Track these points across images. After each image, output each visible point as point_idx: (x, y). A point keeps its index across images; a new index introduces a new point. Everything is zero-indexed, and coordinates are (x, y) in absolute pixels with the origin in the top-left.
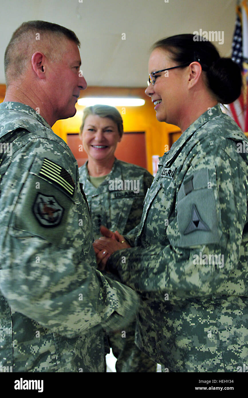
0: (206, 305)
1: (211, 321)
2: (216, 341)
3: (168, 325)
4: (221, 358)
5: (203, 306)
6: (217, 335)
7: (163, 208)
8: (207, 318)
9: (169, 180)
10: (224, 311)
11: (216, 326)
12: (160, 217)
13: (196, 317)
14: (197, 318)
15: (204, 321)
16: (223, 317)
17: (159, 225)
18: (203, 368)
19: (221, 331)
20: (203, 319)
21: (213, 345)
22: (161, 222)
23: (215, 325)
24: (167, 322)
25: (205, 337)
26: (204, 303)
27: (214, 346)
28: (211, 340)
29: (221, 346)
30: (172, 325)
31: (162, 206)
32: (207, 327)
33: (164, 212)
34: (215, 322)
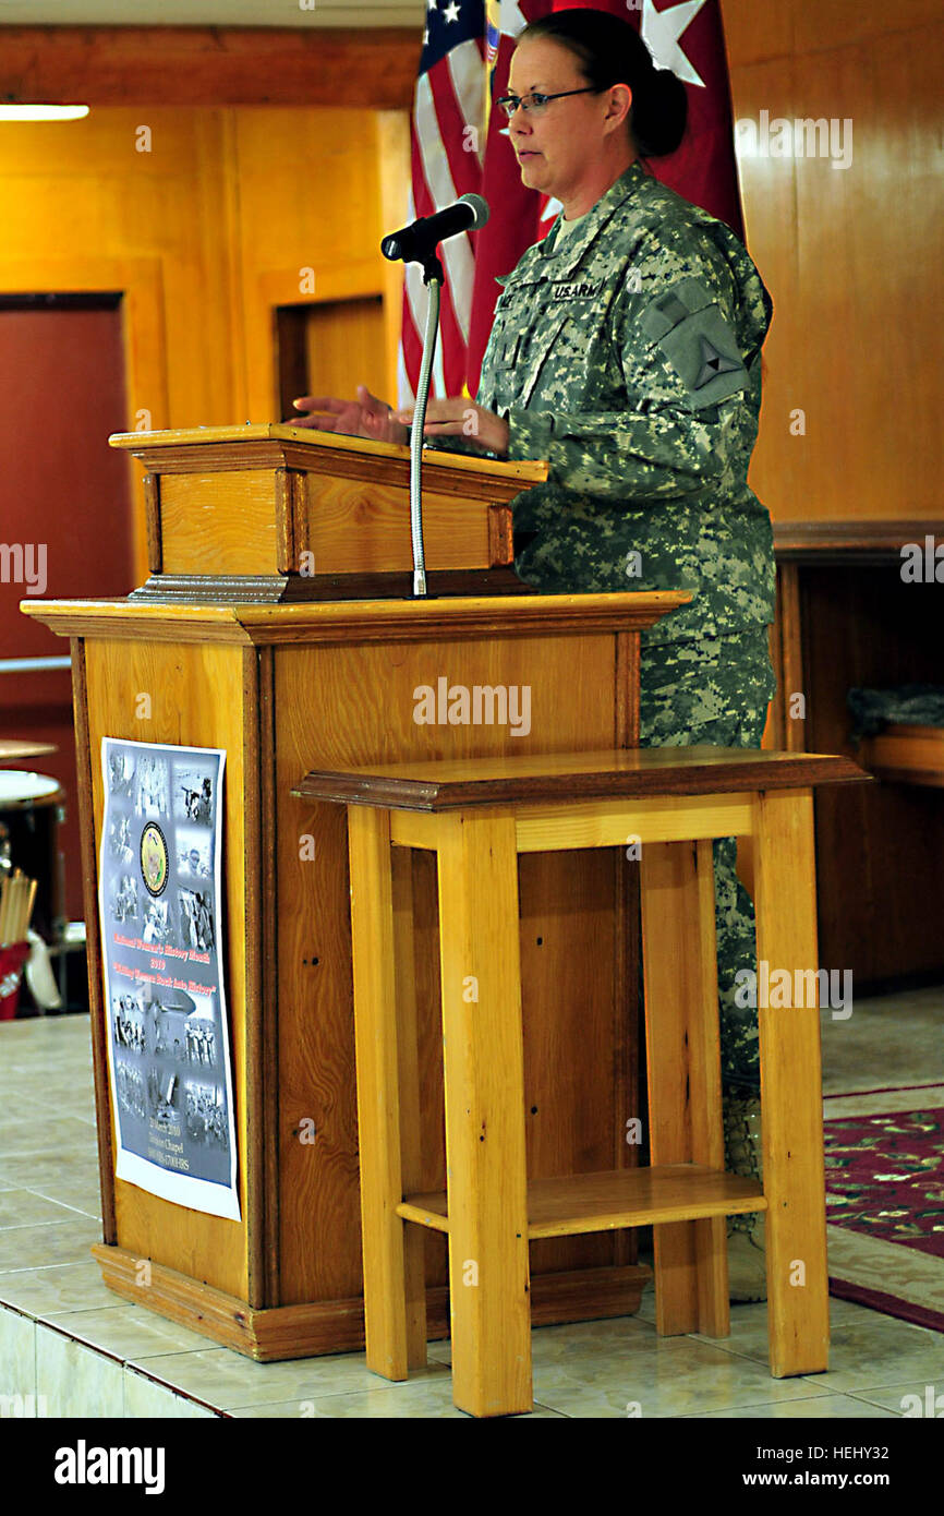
0: (675, 518)
1: (685, 548)
2: (697, 579)
3: (602, 576)
4: (707, 604)
5: (670, 521)
6: (698, 568)
7: (578, 354)
8: (677, 543)
9: (582, 303)
10: (703, 531)
11: (695, 554)
12: (572, 369)
13: (660, 541)
14: (661, 544)
15: (673, 547)
16: (702, 540)
17: (569, 384)
18: (677, 626)
19: (702, 561)
20: (671, 545)
21: (692, 584)
22: (574, 376)
23: (692, 552)
24: (599, 570)
25: (678, 574)
26: (673, 514)
27: (695, 586)
28: (689, 577)
29: (707, 587)
30: (613, 571)
31: (575, 350)
32: (679, 557)
33: (582, 359)
34: (691, 548)
